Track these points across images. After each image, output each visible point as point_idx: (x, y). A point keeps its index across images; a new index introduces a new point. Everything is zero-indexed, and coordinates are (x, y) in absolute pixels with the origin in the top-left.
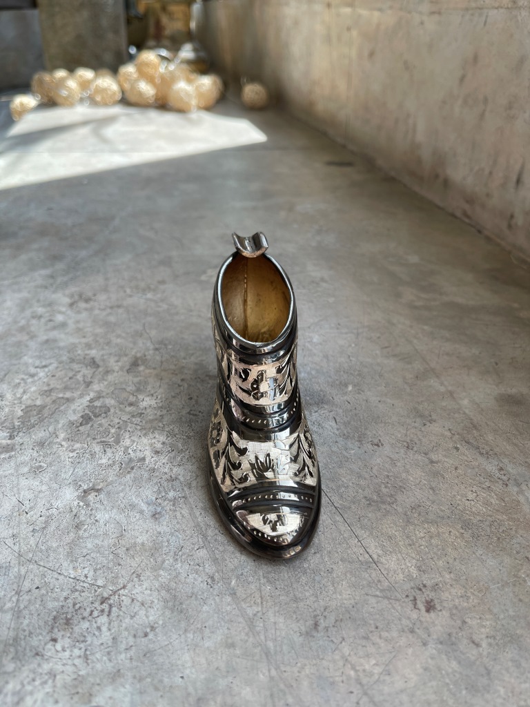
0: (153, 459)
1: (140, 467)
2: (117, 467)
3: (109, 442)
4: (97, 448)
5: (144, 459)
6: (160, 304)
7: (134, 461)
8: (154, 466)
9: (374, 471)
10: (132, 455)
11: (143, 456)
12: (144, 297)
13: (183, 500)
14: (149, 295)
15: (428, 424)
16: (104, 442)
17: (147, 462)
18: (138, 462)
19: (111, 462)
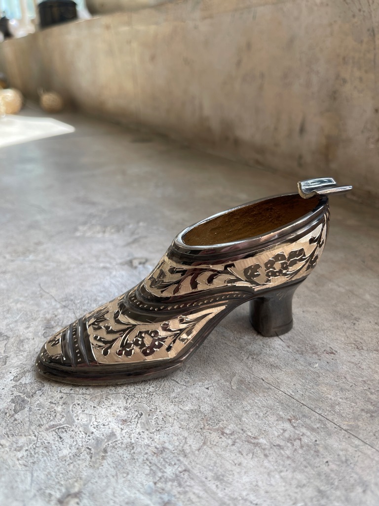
0: (124, 431)
1: (113, 447)
2: (85, 455)
3: (60, 425)
4: (50, 437)
5: (113, 434)
6: (47, 263)
7: (103, 440)
8: (129, 440)
9: (349, 380)
10: (97, 434)
11: (110, 431)
12: (27, 259)
13: (186, 474)
14: (31, 257)
15: (357, 323)
16: (54, 426)
17: (119, 438)
18: (108, 441)
19: (74, 450)
